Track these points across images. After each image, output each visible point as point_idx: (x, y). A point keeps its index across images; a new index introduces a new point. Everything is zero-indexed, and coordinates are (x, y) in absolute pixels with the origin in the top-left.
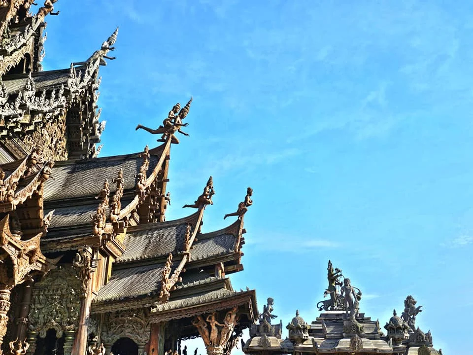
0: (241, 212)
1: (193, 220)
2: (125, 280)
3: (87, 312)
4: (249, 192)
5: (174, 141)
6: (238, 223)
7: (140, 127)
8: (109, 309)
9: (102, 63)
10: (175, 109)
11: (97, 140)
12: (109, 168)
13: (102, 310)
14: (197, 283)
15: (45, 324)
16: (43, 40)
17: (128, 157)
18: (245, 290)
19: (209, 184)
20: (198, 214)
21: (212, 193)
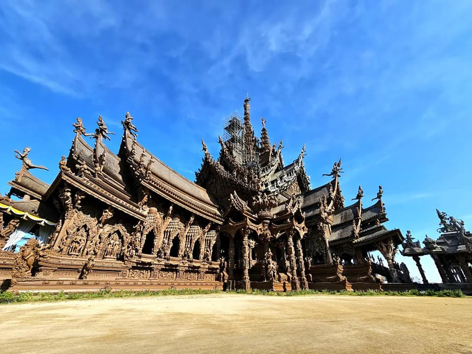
0: (379, 196)
1: (358, 204)
2: (338, 232)
3: (328, 245)
4: (380, 188)
5: (339, 176)
6: (380, 201)
7: (324, 175)
8: (335, 243)
9: (303, 157)
10: (335, 164)
11: (309, 183)
12: (317, 193)
13: (333, 244)
14: (369, 229)
15: (314, 251)
16: (282, 157)
17: (323, 187)
18: (394, 229)
19: (360, 189)
20: (359, 202)
21: (362, 192)
